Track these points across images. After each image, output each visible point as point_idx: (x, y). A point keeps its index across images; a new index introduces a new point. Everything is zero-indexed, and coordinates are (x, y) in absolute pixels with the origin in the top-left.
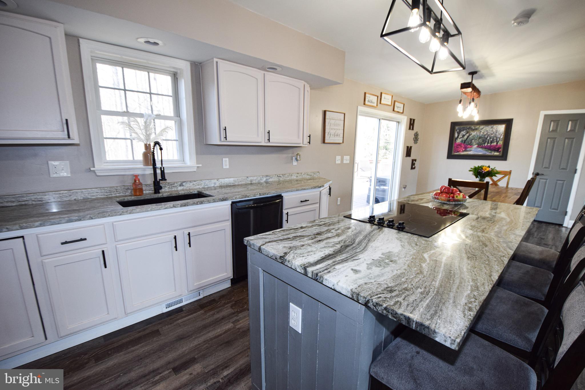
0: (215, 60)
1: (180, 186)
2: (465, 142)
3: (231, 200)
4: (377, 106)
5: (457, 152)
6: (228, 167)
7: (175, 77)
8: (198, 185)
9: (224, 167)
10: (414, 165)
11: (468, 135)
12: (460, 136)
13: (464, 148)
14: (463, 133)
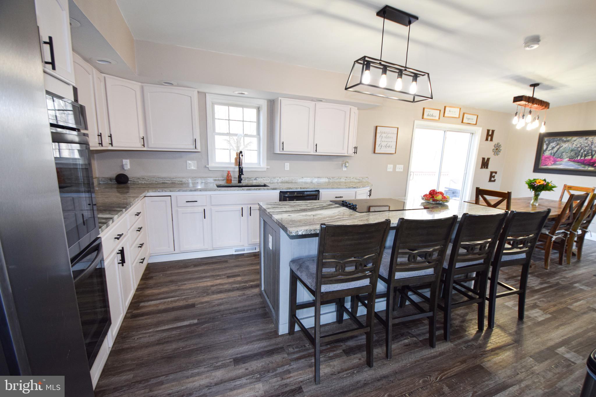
0: (280, 98)
1: (255, 180)
2: (554, 155)
3: (281, 190)
4: (439, 119)
5: (545, 166)
6: (288, 169)
7: (259, 109)
8: (267, 180)
9: (286, 169)
10: (494, 178)
11: (558, 147)
12: (550, 148)
13: (553, 161)
14: (553, 144)
